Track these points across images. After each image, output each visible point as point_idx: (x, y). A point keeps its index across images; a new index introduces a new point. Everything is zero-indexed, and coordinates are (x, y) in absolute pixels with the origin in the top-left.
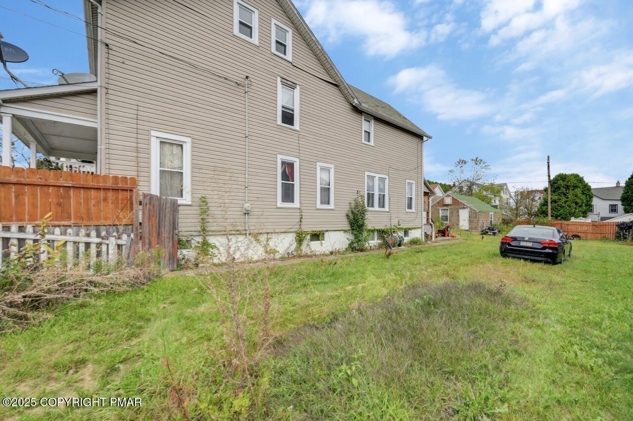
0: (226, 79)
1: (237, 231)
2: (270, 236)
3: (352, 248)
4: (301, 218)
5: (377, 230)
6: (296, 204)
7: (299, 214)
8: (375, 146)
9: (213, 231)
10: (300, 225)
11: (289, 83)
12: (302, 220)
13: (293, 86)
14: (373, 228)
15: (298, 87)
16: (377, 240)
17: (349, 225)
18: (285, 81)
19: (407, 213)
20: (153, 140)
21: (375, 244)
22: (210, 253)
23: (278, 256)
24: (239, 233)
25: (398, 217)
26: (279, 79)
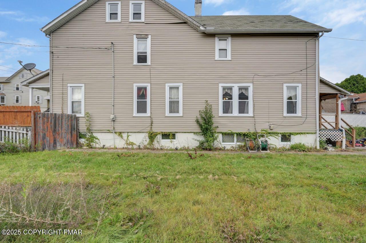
0: (100, 48)
1: (108, 130)
2: (129, 134)
3: (202, 147)
4: (152, 123)
5: (237, 134)
6: (148, 114)
7: (150, 120)
8: (233, 60)
9: (96, 130)
10: (151, 128)
11: (143, 36)
12: (153, 125)
13: (145, 37)
14: (230, 132)
15: (150, 36)
16: (237, 141)
17: (200, 129)
18: (140, 36)
19: (285, 117)
20: (69, 88)
21: (234, 146)
22: (95, 141)
23: (135, 147)
24: (109, 131)
25: (269, 122)
26: (135, 36)
